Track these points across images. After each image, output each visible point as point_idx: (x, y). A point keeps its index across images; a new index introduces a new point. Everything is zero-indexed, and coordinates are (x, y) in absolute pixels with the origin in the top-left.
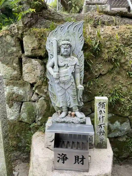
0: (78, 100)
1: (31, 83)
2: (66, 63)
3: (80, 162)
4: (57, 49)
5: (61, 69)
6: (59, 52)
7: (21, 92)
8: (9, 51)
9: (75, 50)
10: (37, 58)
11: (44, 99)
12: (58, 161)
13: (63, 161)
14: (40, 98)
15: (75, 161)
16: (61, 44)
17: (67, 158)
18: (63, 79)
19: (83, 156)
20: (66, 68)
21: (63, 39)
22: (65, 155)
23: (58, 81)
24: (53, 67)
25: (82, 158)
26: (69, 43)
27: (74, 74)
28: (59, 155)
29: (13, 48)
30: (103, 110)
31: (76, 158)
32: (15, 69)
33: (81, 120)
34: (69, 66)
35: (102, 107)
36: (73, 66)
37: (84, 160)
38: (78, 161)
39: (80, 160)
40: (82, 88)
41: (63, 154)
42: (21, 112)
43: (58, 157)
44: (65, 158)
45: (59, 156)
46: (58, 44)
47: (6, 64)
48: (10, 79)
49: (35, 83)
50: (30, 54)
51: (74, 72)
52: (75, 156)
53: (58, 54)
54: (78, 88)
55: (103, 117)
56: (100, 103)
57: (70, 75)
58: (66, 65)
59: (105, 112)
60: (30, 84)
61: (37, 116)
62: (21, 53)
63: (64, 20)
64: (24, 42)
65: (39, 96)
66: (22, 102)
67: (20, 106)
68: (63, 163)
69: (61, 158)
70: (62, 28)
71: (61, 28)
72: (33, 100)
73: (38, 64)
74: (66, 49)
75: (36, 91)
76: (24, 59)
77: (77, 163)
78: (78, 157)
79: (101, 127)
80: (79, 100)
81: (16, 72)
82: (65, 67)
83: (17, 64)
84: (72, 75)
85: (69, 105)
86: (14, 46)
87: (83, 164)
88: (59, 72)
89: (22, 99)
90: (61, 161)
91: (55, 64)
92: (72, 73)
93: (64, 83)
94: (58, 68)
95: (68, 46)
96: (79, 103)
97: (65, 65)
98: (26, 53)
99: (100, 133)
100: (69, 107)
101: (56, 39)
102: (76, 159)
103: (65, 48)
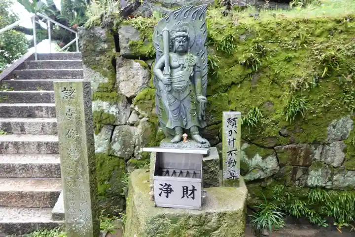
0: (198, 118)
1: (129, 96)
2: (181, 62)
3: (190, 195)
4: (169, 44)
5: (175, 70)
6: (171, 48)
7: (113, 110)
8: (98, 49)
9: (195, 45)
10: (138, 59)
11: (147, 121)
12: (160, 195)
13: (166, 194)
14: (141, 118)
15: (184, 194)
16: (174, 36)
17: (171, 190)
18: (176, 85)
19: (194, 187)
20: (182, 70)
21: (178, 29)
22: (169, 185)
23: (169, 89)
24: (162, 69)
25: (192, 189)
26: (186, 34)
27: (192, 79)
28: (162, 185)
29: (103, 45)
30: (233, 129)
31: (184, 189)
32: (105, 76)
33: (203, 145)
34: (185, 68)
35: (233, 125)
36: (192, 67)
37: (195, 191)
38: (187, 194)
39: (189, 192)
40: (205, 99)
41: (166, 184)
42: (112, 141)
43: (160, 189)
44: (169, 189)
45: (161, 187)
46: (169, 36)
47: (93, 67)
48: (98, 90)
49: (134, 96)
50: (128, 52)
51: (193, 76)
52: (183, 187)
53: (170, 51)
54: (199, 100)
55: (233, 140)
56: (229, 119)
57: (188, 79)
58: (182, 66)
59: (236, 133)
60: (127, 98)
61: (137, 147)
62: (115, 52)
63: (178, 3)
64: (120, 36)
65: (140, 116)
66: (115, 126)
67: (110, 133)
68: (167, 197)
69: (164, 189)
70: (177, 15)
71: (175, 14)
72: (131, 122)
73: (140, 67)
74: (181, 44)
75: (136, 108)
76: (119, 60)
77: (185, 197)
78: (187, 188)
79: (230, 155)
80: (200, 118)
81: (106, 80)
82: (179, 69)
83: (108, 68)
84: (190, 81)
85: (185, 125)
86: (105, 42)
87: (193, 198)
88: (171, 75)
89: (114, 122)
90: (164, 194)
91: (166, 65)
92: (190, 78)
93: (178, 91)
94: (170, 70)
95: (185, 38)
96: (200, 122)
97: (180, 65)
98: (122, 51)
99: (230, 163)
100: (184, 127)
101: (168, 30)
102: (184, 192)
103: (180, 42)
